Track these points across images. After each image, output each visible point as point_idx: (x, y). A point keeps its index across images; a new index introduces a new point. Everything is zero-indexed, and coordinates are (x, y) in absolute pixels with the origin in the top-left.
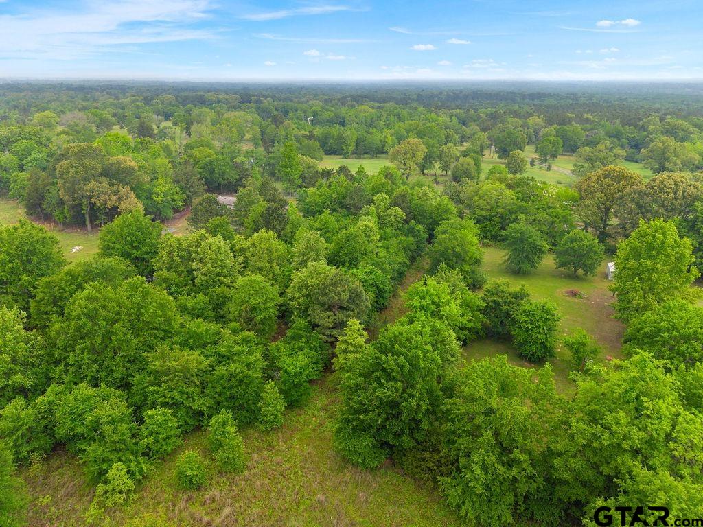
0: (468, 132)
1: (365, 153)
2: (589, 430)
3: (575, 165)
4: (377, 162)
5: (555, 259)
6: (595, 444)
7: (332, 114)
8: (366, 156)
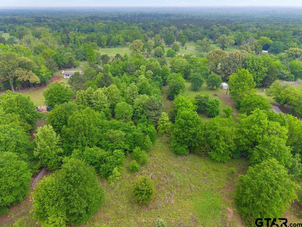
0: (149, 34)
1: (112, 45)
2: (249, 131)
3: (196, 47)
4: (118, 49)
5: (206, 84)
6: (251, 134)
7: (87, 27)
8: (112, 46)
